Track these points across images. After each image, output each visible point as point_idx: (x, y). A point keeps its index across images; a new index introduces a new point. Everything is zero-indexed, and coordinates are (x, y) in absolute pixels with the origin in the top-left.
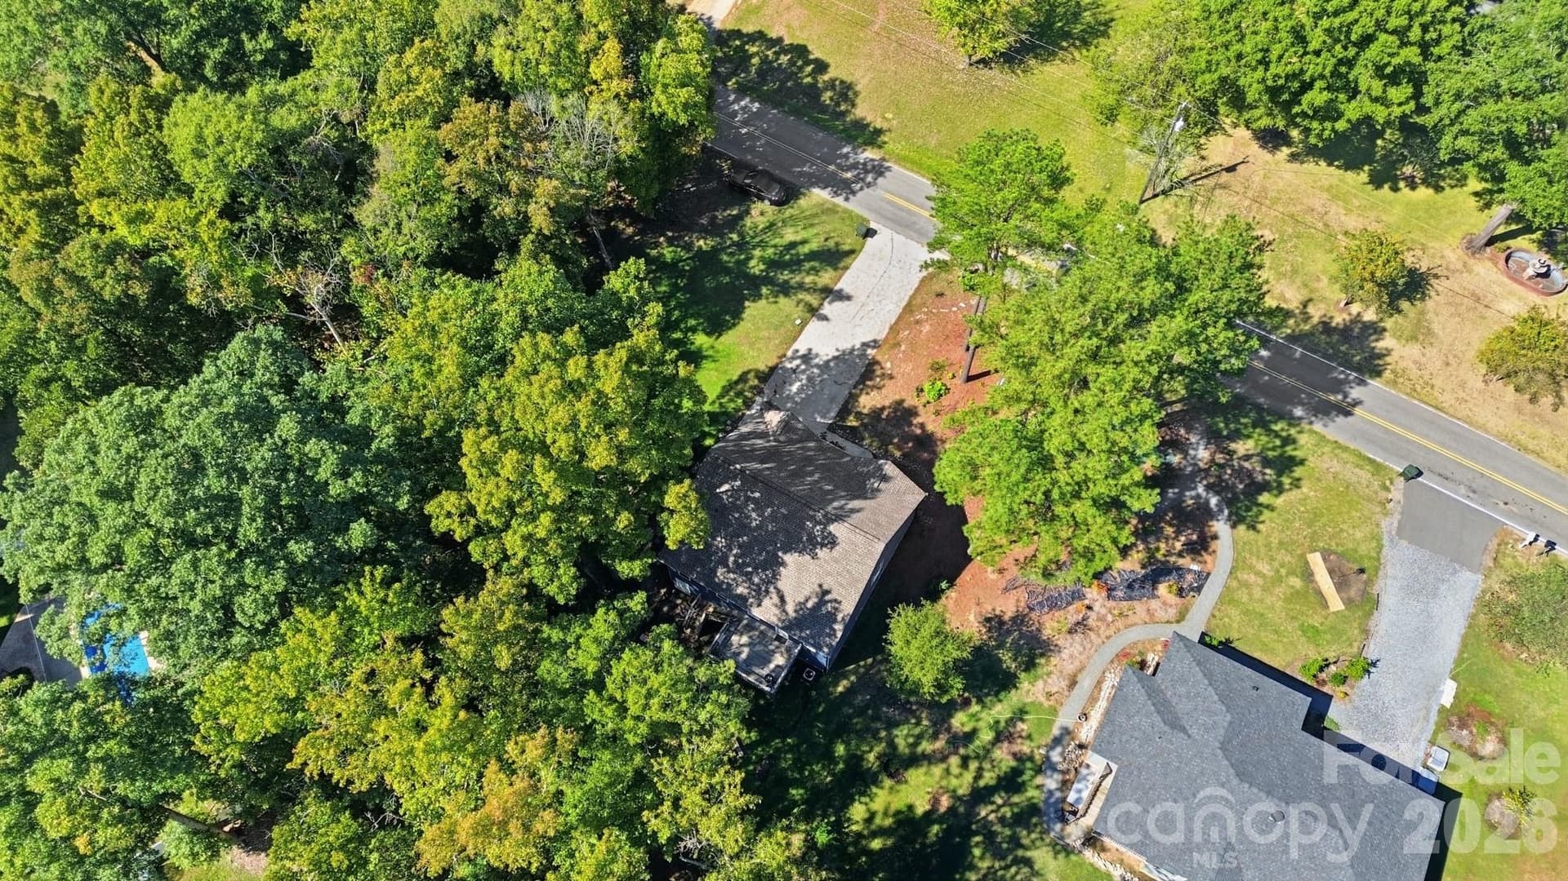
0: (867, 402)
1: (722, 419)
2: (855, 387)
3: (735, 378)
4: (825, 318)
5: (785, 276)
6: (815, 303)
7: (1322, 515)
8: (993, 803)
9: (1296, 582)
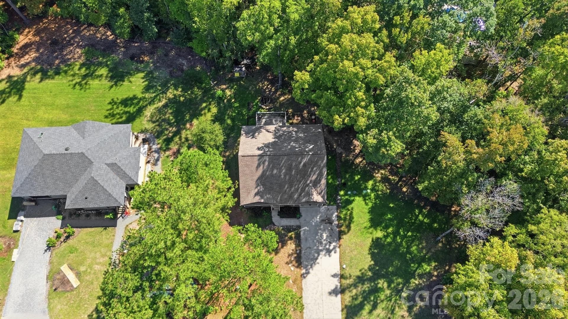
0: (291, 246)
1: (344, 204)
2: (300, 250)
3: (352, 225)
4: (334, 276)
5: (366, 287)
6: (344, 281)
7: (76, 308)
8: (172, 132)
9: (82, 269)
